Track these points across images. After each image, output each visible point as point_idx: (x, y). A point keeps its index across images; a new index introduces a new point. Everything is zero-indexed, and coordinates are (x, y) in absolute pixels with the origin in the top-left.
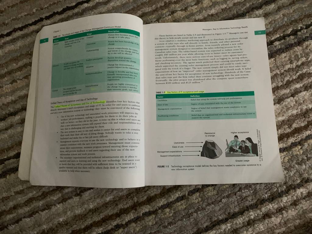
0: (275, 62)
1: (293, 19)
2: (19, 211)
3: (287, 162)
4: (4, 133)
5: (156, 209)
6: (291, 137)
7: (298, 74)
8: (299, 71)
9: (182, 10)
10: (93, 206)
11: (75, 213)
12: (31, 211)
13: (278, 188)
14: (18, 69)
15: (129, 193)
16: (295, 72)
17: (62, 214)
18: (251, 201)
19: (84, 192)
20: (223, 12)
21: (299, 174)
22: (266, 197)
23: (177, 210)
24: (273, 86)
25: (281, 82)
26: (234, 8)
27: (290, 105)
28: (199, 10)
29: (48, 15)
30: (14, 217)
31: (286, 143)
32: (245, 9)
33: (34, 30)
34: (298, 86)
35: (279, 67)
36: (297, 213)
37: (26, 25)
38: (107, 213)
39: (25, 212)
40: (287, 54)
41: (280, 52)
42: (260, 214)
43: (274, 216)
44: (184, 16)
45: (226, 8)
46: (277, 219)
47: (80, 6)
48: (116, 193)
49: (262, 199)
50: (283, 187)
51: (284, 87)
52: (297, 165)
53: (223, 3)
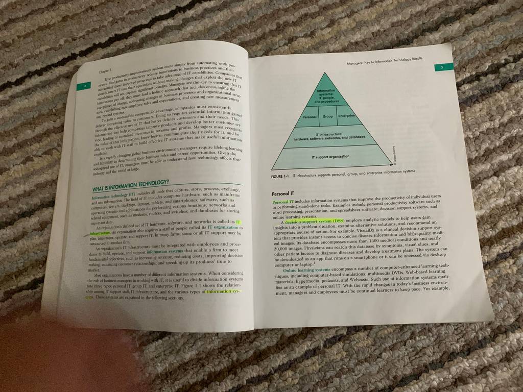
0: (465, 118)
1: (491, 47)
3: (492, 287)
5: (270, 372)
6: (496, 245)
7: (504, 137)
8: (506, 133)
9: (305, 36)
10: (162, 369)
13: (477, 333)
14: (35, 140)
15: (224, 346)
16: (498, 135)
18: (432, 355)
19: (146, 345)
20: (375, 38)
21: (512, 306)
22: (457, 348)
23: (305, 373)
26: (391, 32)
27: (492, 191)
28: (335, 36)
29: (84, 48)
32: (411, 32)
33: (62, 73)
34: (504, 157)
36: (511, 375)
40: (483, 105)
42: (448, 378)
43: (473, 381)
44: (310, 45)
45: (379, 31)
46: (478, 387)
47: (136, 32)
48: (202, 345)
49: (451, 351)
50: (487, 331)
51: (481, 159)
52: (508, 291)
53: (375, 23)
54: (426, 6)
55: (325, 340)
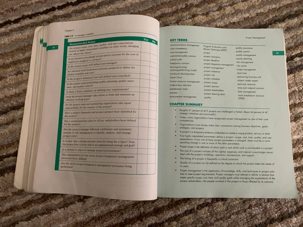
2: (16, 213)
4: (5, 128)
11: (76, 220)
12: (29, 214)
17: (63, 220)
24: (291, 103)
25: (299, 100)
30: (10, 219)
31: (299, 162)
35: (298, 84)
39: (23, 215)
41: (300, 68)
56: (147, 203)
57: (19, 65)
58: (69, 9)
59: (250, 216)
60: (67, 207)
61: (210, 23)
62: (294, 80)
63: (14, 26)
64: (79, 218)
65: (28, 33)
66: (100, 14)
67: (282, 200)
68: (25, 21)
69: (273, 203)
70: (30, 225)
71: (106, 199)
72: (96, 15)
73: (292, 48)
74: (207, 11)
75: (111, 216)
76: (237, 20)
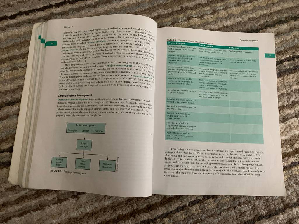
0: (283, 81)
2: (8, 209)
3: (286, 181)
5: (155, 218)
6: (292, 157)
9: (198, 17)
10: (90, 210)
11: (70, 216)
12: (22, 210)
13: (275, 206)
14: (21, 56)
15: (129, 199)
17: (56, 216)
18: (249, 216)
19: (81, 195)
20: (238, 26)
21: (296, 193)
22: (263, 213)
23: (176, 220)
24: (279, 105)
25: (287, 102)
26: (248, 23)
27: (293, 126)
28: (215, 20)
29: (58, 2)
30: (2, 215)
31: (286, 162)
32: (259, 25)
33: (42, 16)
35: (286, 87)
37: (33, 9)
38: (105, 219)
39: (15, 211)
40: (294, 75)
41: (288, 72)
44: (200, 23)
45: (241, 21)
49: (260, 215)
50: (281, 205)
51: (290, 106)
52: (295, 184)
53: (239, 16)
54: (270, 11)
55: (190, 202)
56: (140, 200)
57: (15, 61)
58: (67, 7)
59: (239, 213)
60: (60, 203)
61: (204, 26)
62: (283, 83)
63: (10, 22)
64: (72, 214)
65: (24, 29)
66: (97, 13)
67: (270, 197)
68: (22, 17)
69: (261, 200)
70: (22, 221)
71: (100, 195)
72: (93, 13)
73: (281, 53)
74: (201, 14)
75: (104, 212)
76: (230, 23)
